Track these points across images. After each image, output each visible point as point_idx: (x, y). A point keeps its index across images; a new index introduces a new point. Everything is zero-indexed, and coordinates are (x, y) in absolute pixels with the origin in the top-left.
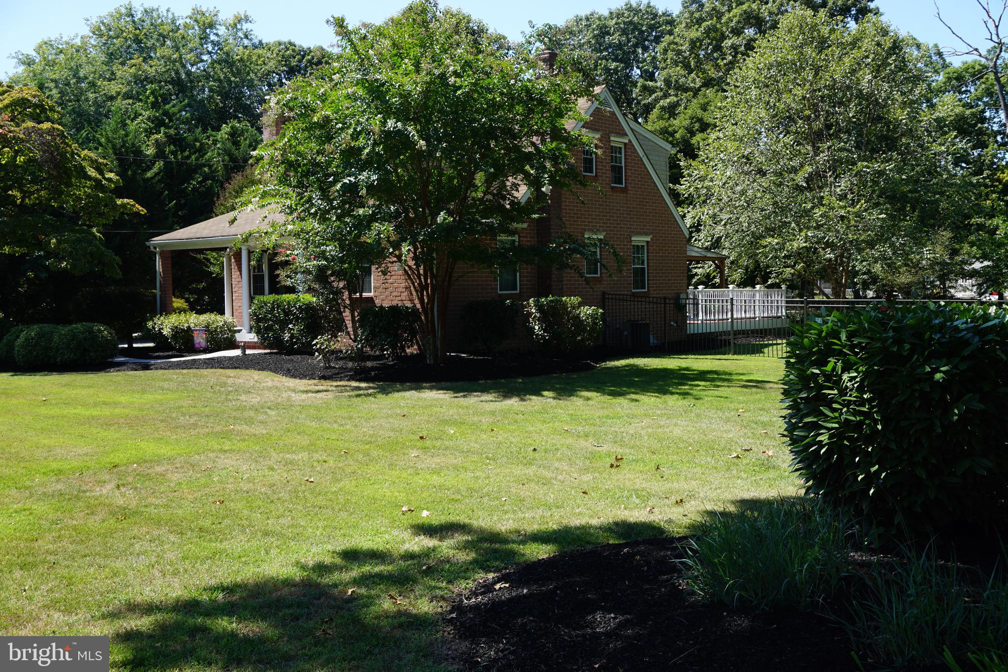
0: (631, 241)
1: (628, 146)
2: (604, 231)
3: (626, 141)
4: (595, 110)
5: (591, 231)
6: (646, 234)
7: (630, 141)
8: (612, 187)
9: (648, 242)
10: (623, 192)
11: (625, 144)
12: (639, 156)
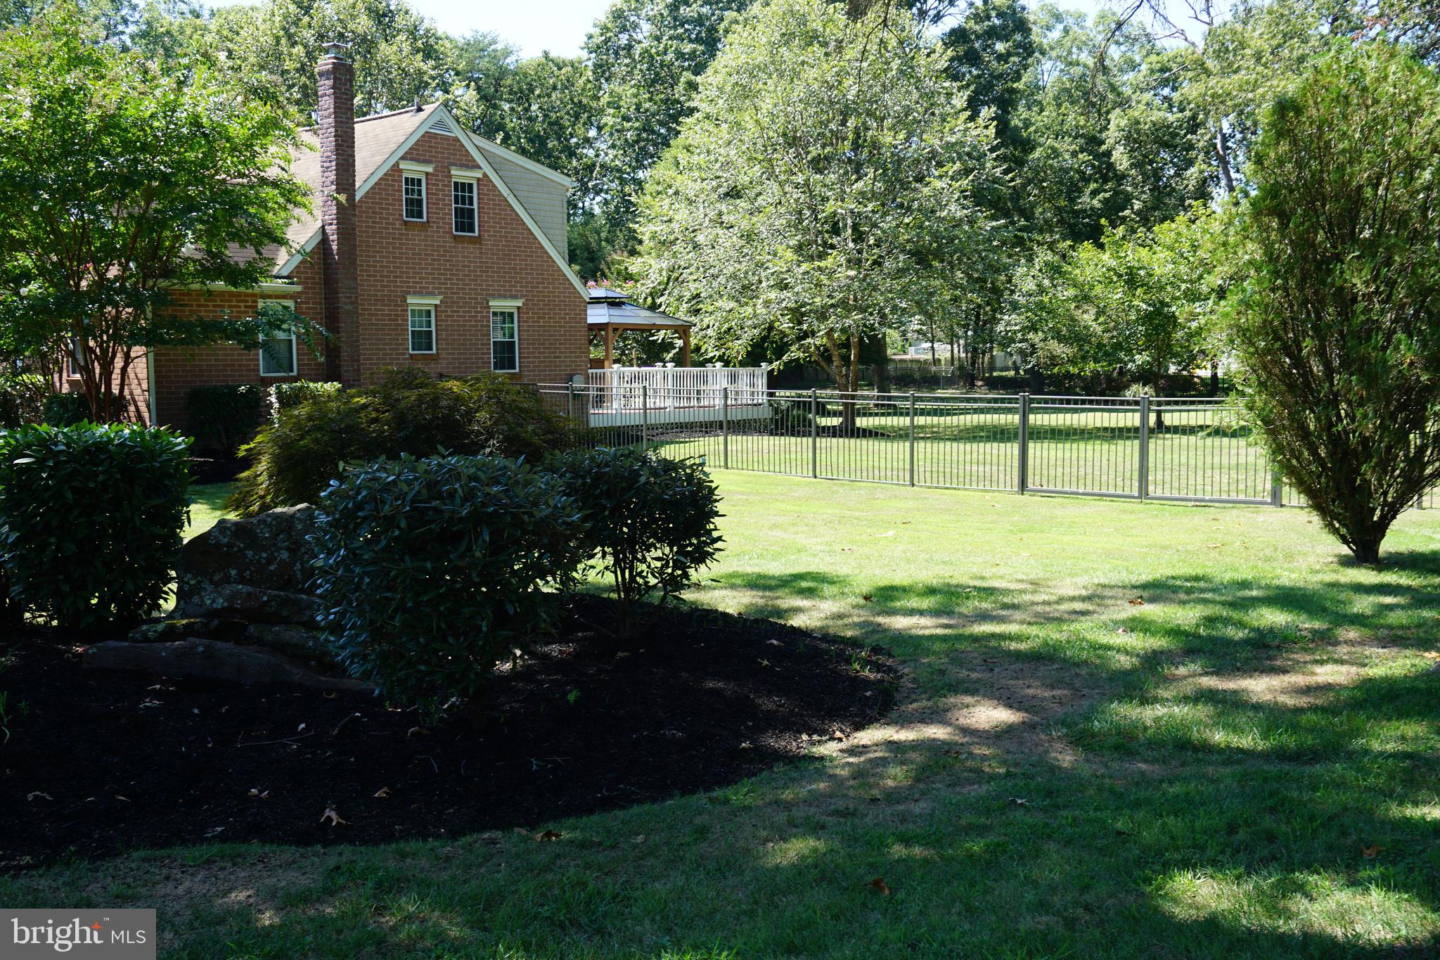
0: (489, 307)
1: (484, 181)
2: (440, 294)
3: (480, 176)
4: (423, 136)
5: (419, 294)
6: (515, 297)
7: (485, 175)
8: (455, 237)
9: (519, 308)
10: (475, 243)
11: (479, 179)
12: (501, 195)
